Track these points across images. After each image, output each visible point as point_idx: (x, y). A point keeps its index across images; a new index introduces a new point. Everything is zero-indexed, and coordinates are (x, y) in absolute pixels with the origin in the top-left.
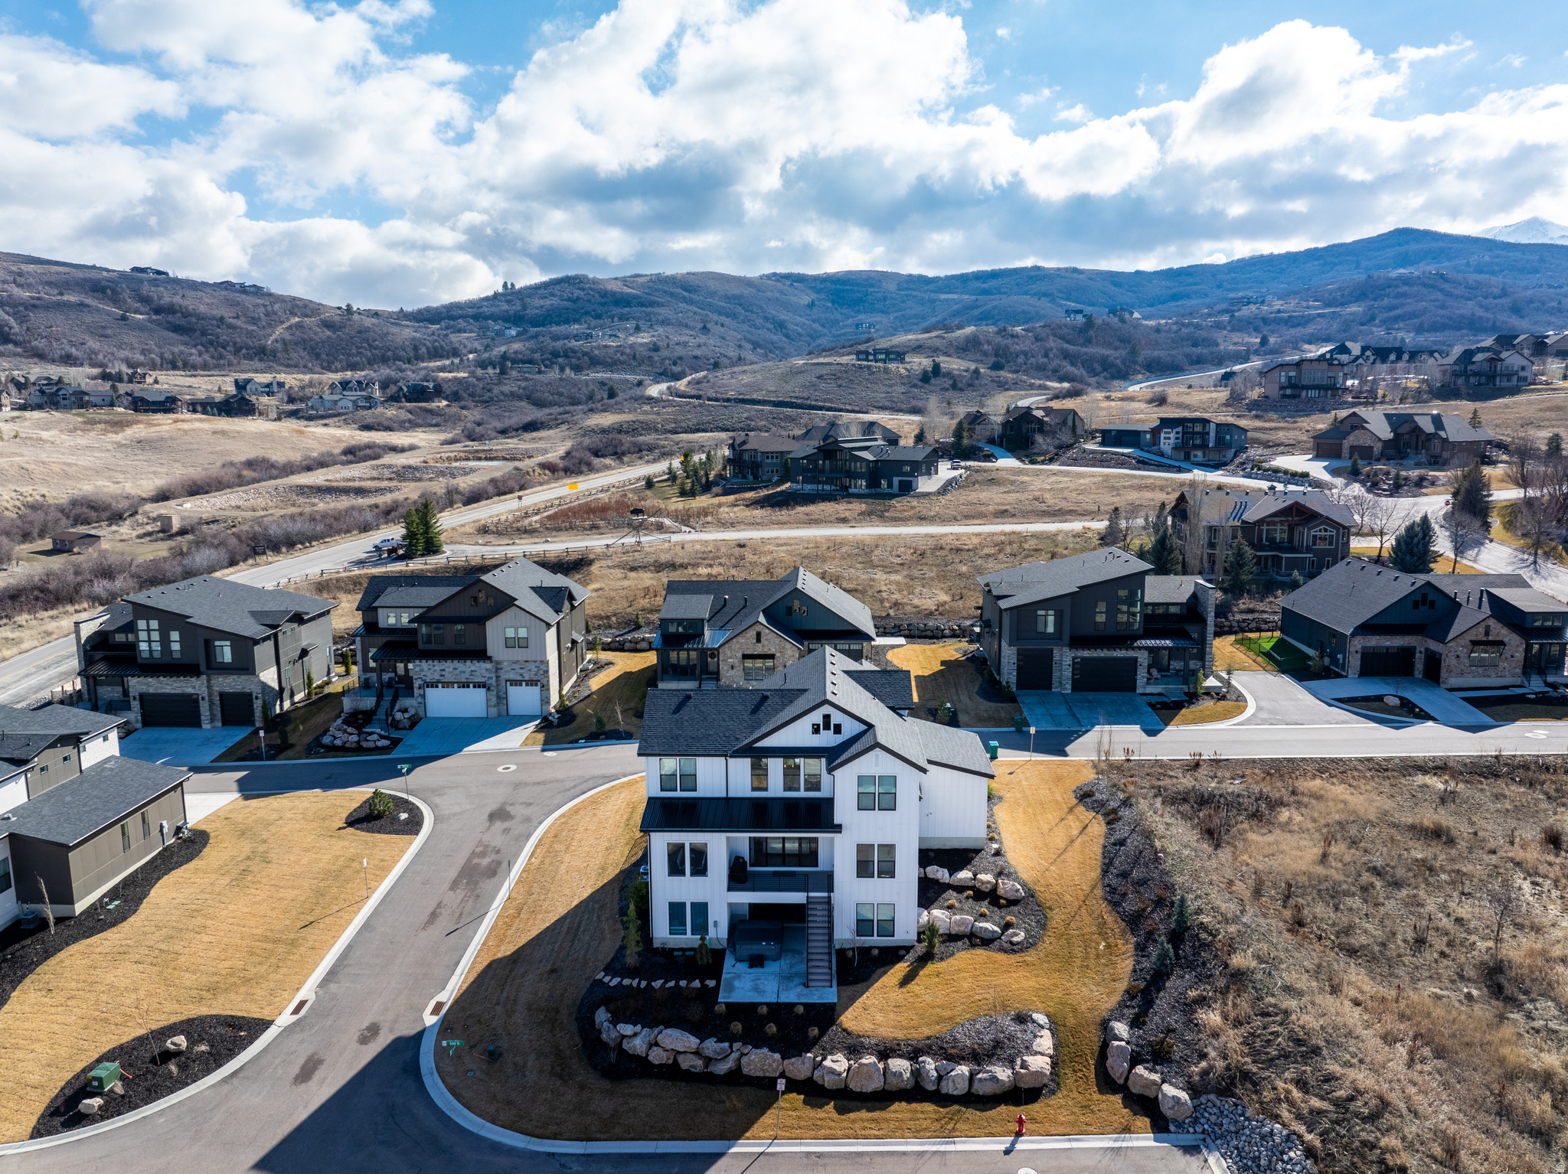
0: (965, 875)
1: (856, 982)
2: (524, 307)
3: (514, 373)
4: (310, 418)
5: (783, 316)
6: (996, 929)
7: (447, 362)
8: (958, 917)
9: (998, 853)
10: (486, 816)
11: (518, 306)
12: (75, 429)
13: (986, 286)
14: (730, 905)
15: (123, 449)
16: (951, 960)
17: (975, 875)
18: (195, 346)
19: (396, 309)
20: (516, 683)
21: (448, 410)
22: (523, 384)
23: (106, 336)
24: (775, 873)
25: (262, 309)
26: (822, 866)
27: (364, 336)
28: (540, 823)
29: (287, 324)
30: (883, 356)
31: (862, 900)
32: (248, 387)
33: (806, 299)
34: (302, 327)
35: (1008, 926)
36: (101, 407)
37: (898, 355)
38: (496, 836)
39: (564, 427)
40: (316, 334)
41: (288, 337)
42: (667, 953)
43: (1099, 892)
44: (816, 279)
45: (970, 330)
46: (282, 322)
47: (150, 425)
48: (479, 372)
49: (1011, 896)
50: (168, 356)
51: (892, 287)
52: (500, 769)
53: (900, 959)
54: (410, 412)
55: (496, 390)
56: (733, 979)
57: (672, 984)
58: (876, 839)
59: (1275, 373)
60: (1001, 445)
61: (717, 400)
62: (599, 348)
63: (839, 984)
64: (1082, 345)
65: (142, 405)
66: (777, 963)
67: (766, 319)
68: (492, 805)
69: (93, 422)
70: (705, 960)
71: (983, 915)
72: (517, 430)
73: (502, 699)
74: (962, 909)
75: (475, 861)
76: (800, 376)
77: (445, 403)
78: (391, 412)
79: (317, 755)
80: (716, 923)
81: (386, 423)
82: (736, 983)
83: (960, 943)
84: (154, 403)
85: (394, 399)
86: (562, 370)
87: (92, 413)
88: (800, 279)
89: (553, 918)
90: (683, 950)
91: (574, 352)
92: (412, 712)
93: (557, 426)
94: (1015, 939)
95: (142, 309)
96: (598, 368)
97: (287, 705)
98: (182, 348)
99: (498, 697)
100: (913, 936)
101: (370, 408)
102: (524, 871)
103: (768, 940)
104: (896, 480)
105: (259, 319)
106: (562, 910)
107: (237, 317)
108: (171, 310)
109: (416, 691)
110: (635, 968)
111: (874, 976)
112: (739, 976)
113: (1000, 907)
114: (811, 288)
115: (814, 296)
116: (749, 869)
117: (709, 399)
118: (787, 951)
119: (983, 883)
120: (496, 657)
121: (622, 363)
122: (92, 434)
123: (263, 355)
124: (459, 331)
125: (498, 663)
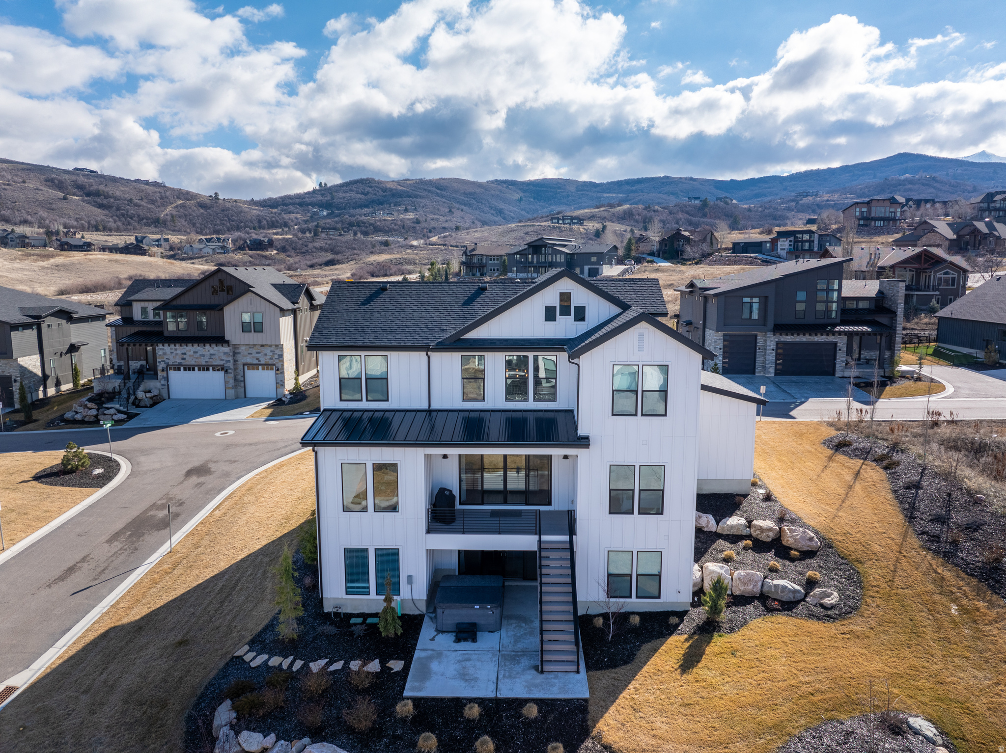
0: (735, 521)
1: (613, 664)
2: (333, 198)
3: (323, 235)
4: (183, 259)
5: (501, 206)
6: (798, 587)
7: (280, 230)
8: (742, 572)
9: (768, 498)
10: (184, 472)
11: (329, 198)
12: (16, 259)
13: (633, 188)
14: (432, 554)
15: (45, 270)
16: (744, 631)
17: (750, 522)
18: (112, 217)
19: (249, 199)
20: (254, 366)
21: (277, 256)
22: (329, 242)
23: (52, 209)
24: (494, 513)
25: (158, 194)
26: (558, 503)
27: (226, 213)
28: (239, 478)
29: (175, 205)
30: (569, 221)
31: (616, 546)
32: (144, 241)
33: (517, 196)
34: (185, 207)
35: (811, 584)
36: (37, 247)
37: (580, 220)
38: (186, 491)
39: (352, 262)
40: (194, 211)
41: (175, 213)
42: (342, 619)
43: (914, 541)
44: (523, 183)
45: (626, 207)
46: (172, 203)
47: (67, 256)
48: (300, 235)
49: (804, 546)
50: (93, 222)
51: (573, 189)
52: (218, 434)
53: (672, 630)
54: (251, 256)
55: (310, 245)
56: (430, 658)
57: (338, 665)
58: (637, 457)
59: (852, 210)
60: (659, 256)
61: (457, 246)
62: (380, 221)
63: (589, 668)
64: (701, 217)
65: (65, 247)
66: (496, 635)
67: (491, 208)
68: (195, 462)
69: (30, 255)
70: (391, 630)
71: (773, 570)
72: (321, 265)
73: (239, 382)
74: (742, 563)
75: (151, 513)
76: (514, 233)
77: (275, 252)
78: (239, 256)
79: (58, 427)
80: (410, 578)
81: (234, 263)
82: (435, 666)
83: (750, 608)
84: (76, 246)
85: (241, 248)
86: (355, 234)
87: (29, 250)
88: (513, 183)
89: (209, 573)
90: (365, 616)
91: (363, 223)
92: (155, 392)
93: (348, 262)
94: (828, 601)
95: (78, 193)
96: (379, 233)
97: (51, 391)
98: (104, 217)
99: (236, 380)
100: (686, 597)
101: (224, 253)
102: (202, 523)
103: (481, 601)
104: (586, 268)
105: (156, 201)
106: (223, 565)
107: (142, 199)
108: (97, 194)
109: (160, 374)
110: (292, 640)
111: (641, 655)
112: (438, 655)
113: (792, 560)
114: (520, 189)
115: (522, 194)
116: (458, 506)
117: (452, 246)
118: (509, 617)
119: (762, 530)
120: (233, 342)
121: (395, 230)
122: (26, 262)
123: (157, 223)
124: (290, 213)
125: (236, 347)
